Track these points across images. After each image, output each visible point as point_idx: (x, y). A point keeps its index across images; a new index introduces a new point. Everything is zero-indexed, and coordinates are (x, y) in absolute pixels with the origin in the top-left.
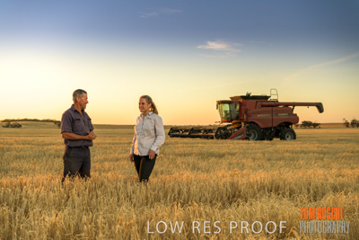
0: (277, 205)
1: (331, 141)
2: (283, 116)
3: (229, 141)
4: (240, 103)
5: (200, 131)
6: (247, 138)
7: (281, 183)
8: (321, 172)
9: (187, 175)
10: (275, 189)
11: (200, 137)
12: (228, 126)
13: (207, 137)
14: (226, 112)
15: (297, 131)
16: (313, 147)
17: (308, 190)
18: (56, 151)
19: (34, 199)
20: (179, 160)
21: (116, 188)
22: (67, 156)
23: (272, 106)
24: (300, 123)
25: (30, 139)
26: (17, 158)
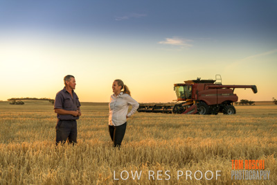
0: (221, 165)
1: (263, 116)
2: (226, 96)
3: (183, 115)
4: (192, 85)
5: (161, 107)
6: (198, 113)
7: (225, 148)
8: (256, 139)
9: (151, 141)
10: (220, 153)
11: (161, 112)
12: (183, 103)
13: (166, 112)
14: (181, 92)
15: (237, 107)
16: (249, 120)
17: (246, 154)
18: (50, 122)
19: (34, 160)
20: (145, 130)
21: (96, 151)
22: (58, 126)
23: (217, 88)
24: (239, 101)
25: (31, 113)
26: (21, 128)
